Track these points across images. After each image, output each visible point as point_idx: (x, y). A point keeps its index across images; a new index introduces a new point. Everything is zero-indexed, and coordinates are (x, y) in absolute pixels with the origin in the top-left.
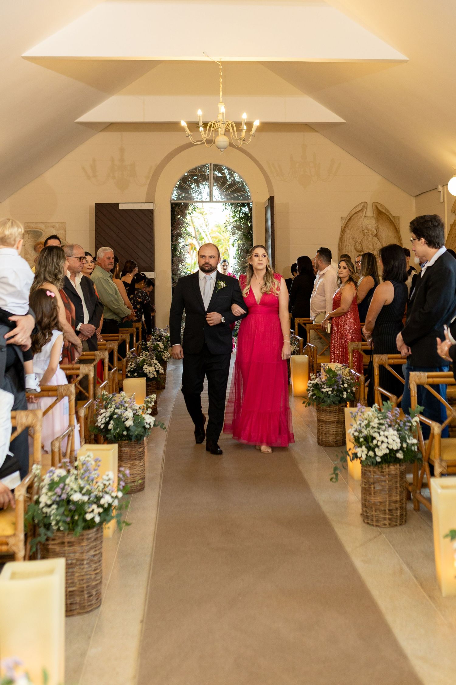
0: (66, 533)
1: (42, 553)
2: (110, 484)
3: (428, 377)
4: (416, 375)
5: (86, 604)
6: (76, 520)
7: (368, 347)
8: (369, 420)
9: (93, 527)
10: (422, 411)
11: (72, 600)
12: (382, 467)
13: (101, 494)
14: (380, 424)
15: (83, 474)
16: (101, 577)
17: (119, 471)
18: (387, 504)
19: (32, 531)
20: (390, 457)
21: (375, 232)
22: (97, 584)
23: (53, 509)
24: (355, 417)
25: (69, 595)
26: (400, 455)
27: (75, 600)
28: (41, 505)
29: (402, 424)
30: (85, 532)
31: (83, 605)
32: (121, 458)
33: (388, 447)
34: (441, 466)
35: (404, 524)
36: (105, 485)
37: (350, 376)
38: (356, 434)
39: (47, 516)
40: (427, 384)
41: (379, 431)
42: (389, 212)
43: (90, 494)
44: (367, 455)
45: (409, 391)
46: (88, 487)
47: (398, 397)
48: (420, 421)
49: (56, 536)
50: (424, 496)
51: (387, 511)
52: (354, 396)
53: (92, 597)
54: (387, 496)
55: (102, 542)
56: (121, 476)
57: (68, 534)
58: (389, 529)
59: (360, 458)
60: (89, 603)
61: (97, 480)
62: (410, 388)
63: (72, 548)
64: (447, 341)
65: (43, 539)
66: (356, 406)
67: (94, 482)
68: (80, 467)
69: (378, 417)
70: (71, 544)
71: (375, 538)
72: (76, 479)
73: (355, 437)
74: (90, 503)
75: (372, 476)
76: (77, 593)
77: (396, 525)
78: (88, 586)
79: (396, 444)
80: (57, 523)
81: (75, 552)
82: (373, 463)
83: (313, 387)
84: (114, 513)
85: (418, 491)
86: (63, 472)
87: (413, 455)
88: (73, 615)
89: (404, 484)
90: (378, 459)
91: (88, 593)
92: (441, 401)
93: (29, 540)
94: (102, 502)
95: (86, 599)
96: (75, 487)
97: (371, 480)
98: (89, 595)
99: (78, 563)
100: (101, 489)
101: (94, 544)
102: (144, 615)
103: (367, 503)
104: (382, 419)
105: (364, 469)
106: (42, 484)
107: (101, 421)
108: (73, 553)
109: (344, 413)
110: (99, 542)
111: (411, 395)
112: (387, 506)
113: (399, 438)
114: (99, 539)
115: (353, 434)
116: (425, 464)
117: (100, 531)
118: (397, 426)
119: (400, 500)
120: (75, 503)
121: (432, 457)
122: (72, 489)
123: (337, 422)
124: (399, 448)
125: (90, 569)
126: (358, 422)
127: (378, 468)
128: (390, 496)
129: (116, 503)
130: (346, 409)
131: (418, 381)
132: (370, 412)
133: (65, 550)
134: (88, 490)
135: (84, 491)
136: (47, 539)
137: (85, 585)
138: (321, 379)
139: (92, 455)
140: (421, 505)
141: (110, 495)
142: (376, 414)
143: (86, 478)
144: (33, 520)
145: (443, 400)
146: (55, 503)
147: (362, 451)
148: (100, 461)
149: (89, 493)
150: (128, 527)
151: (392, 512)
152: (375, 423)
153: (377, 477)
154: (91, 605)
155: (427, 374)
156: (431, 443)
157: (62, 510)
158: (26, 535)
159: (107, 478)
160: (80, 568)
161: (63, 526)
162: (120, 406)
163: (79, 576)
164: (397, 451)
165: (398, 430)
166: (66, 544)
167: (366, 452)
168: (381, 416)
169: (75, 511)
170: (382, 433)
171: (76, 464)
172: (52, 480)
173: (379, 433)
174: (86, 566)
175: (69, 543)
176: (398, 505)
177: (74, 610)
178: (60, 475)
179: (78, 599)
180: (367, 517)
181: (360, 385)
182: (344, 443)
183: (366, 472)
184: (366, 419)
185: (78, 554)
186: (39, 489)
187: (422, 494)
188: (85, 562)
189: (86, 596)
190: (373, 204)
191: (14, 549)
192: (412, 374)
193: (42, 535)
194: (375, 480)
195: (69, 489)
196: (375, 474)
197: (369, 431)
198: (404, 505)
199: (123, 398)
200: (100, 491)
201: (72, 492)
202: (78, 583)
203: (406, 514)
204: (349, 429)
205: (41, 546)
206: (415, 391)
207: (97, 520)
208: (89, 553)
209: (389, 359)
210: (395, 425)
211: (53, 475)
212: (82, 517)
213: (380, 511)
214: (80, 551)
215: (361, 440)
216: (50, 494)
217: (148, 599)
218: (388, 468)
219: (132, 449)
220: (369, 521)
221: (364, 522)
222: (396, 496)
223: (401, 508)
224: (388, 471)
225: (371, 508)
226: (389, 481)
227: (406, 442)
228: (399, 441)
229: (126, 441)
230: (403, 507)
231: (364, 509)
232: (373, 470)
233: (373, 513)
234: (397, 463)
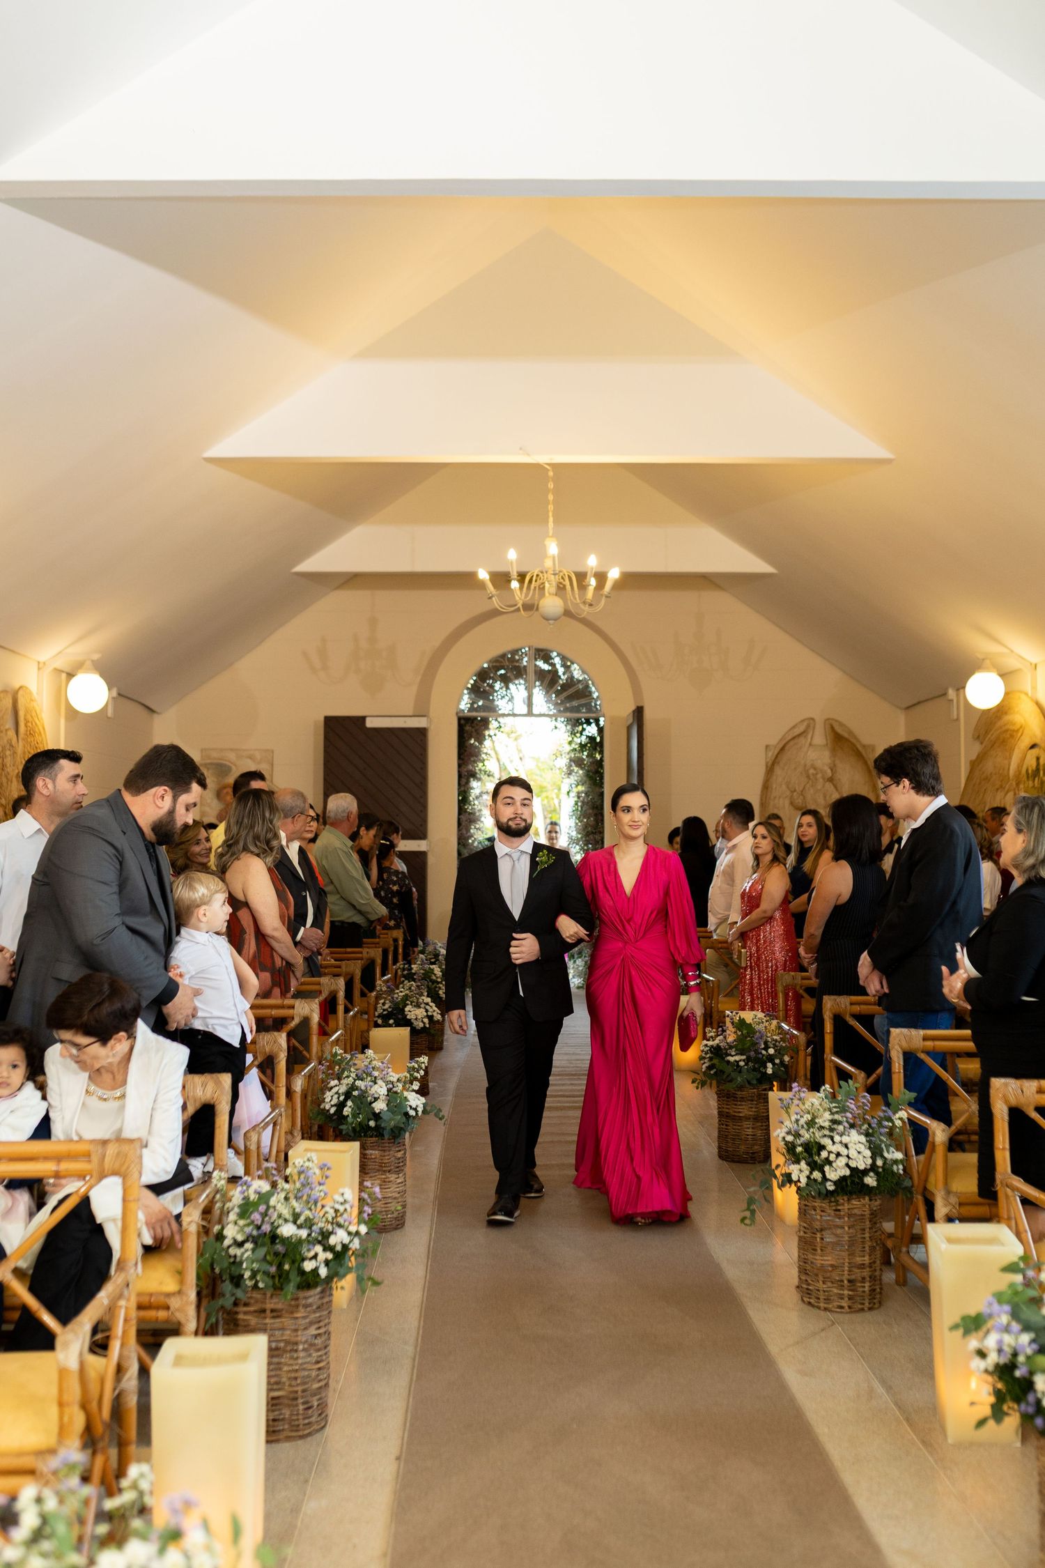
0: (269, 1295)
1: (226, 1327)
2: (346, 1210)
3: (925, 1039)
4: (901, 1032)
5: (301, 1422)
6: (286, 1270)
7: (814, 982)
8: (813, 1114)
9: (316, 1285)
10: (913, 1101)
11: (277, 1413)
12: (837, 1201)
13: (330, 1227)
14: (834, 1122)
15: (299, 1190)
16: (329, 1376)
17: (362, 1188)
18: (847, 1268)
19: (211, 1287)
20: (853, 1182)
21: (829, 773)
22: (320, 1388)
23: (247, 1251)
24: (787, 1108)
25: (273, 1403)
26: (870, 1181)
27: (281, 1414)
28: (227, 1242)
29: (874, 1122)
30: (301, 1294)
31: (296, 1423)
32: (364, 1170)
33: (847, 1165)
34: (947, 1203)
35: (878, 1308)
36: (336, 1211)
37: (779, 1034)
38: (790, 1138)
39: (236, 1263)
40: (922, 1052)
41: (831, 1134)
42: (855, 737)
43: (310, 1228)
44: (808, 1177)
45: (889, 1063)
46: (307, 1213)
47: (869, 1076)
48: (909, 1119)
49: (251, 1297)
50: (916, 1258)
51: (846, 1282)
52: (787, 1072)
53: (310, 1411)
54: (845, 1254)
55: (330, 1312)
56: (365, 1196)
57: (272, 1296)
58: (848, 1315)
59: (796, 1183)
60: (306, 1421)
61: (324, 1202)
62: (890, 1058)
63: (278, 1320)
64: (961, 971)
65: (228, 1302)
66: (791, 1089)
67: (319, 1205)
68: (296, 1177)
69: (830, 1110)
70: (276, 1313)
71: (823, 1330)
72: (286, 1199)
73: (787, 1143)
74: (311, 1241)
75: (818, 1217)
76: (286, 1401)
77: (863, 1310)
78: (304, 1391)
79: (862, 1162)
80: (254, 1274)
81: (283, 1329)
82: (820, 1193)
83: (711, 1052)
84: (352, 1262)
85: (904, 1249)
86: (265, 1186)
87: (895, 1181)
88: (277, 1441)
89: (878, 1233)
91: (304, 1403)
92: (948, 1082)
93: (205, 1302)
94: (332, 1240)
95: (301, 1412)
96: (286, 1213)
97: (817, 1225)
98: (306, 1406)
99: (289, 1348)
100: (330, 1219)
101: (318, 1315)
102: (402, 1448)
103: (808, 1266)
104: (837, 1112)
105: (803, 1202)
106: (229, 1205)
107: (330, 1100)
108: (279, 1329)
109: (768, 1102)
110: (325, 1313)
111: (893, 1070)
112: (846, 1272)
113: (870, 1148)
114: (326, 1306)
115: (784, 1138)
116: (917, 1199)
117: (328, 1293)
118: (865, 1126)
119: (870, 1266)
120: (285, 1241)
121: (930, 1187)
122: (280, 1216)
123: (754, 1119)
124: (868, 1167)
125: (309, 1359)
126: (793, 1118)
127: (831, 1202)
128: (852, 1254)
129: (356, 1244)
130: (770, 1093)
131: (904, 1045)
132: (815, 1100)
133: (266, 1324)
134: (306, 1220)
135: (302, 1219)
136: (236, 1304)
137: (300, 1389)
138: (725, 1037)
139: (314, 1158)
140: (909, 1275)
141: (346, 1230)
142: (826, 1104)
143: (305, 1198)
144: (213, 1269)
145: (952, 1082)
146: (251, 1239)
147: (801, 1171)
148: (328, 1169)
149: (309, 1224)
150: (375, 1288)
151: (854, 1285)
152: (824, 1119)
153: (829, 1218)
154: (309, 1423)
155: (922, 1032)
156: (929, 1159)
157: (262, 1252)
158: (199, 1294)
159: (341, 1200)
160: (292, 1358)
161: (263, 1282)
162: (365, 1076)
163: (290, 1371)
164: (865, 1172)
165: (867, 1135)
166: (268, 1313)
167: (808, 1173)
168: (835, 1107)
169: (284, 1255)
170: (837, 1138)
171: (288, 1171)
172: (246, 1199)
173: (832, 1138)
174: (302, 1354)
175: (272, 1311)
176: (866, 1273)
177: (279, 1431)
178: (259, 1190)
179: (287, 1413)
180: (808, 1292)
181: (798, 1051)
182: (767, 1157)
183: (807, 1208)
184: (809, 1113)
185: (288, 1332)
186: (224, 1213)
187: (912, 1254)
188: (301, 1347)
189: (301, 1407)
190: (825, 723)
191: (179, 1316)
192: (895, 1032)
193: (227, 1296)
194: (824, 1223)
195: (275, 1216)
196: (823, 1214)
197: (813, 1133)
198: (877, 1273)
199: (369, 1060)
200: (329, 1222)
201: (281, 1221)
202: (287, 1384)
203: (881, 1289)
204: (775, 1130)
205: (225, 1315)
206: (899, 1064)
207: (323, 1272)
208: (308, 1332)
209: (851, 1004)
210: (863, 1125)
211: (248, 1190)
212: (297, 1265)
213: (832, 1283)
214: (293, 1327)
215: (799, 1149)
216: (241, 1222)
217: (409, 1419)
218: (848, 1204)
219: (383, 1154)
220: (812, 1301)
221: (803, 1301)
222: (864, 1256)
223: (873, 1278)
224: (849, 1209)
225: (817, 1275)
226: (849, 1228)
227: (882, 1156)
228: (868, 1153)
229: (374, 1139)
230: (875, 1277)
231: (803, 1278)
232: (821, 1207)
233: (821, 1285)
234: (865, 1194)
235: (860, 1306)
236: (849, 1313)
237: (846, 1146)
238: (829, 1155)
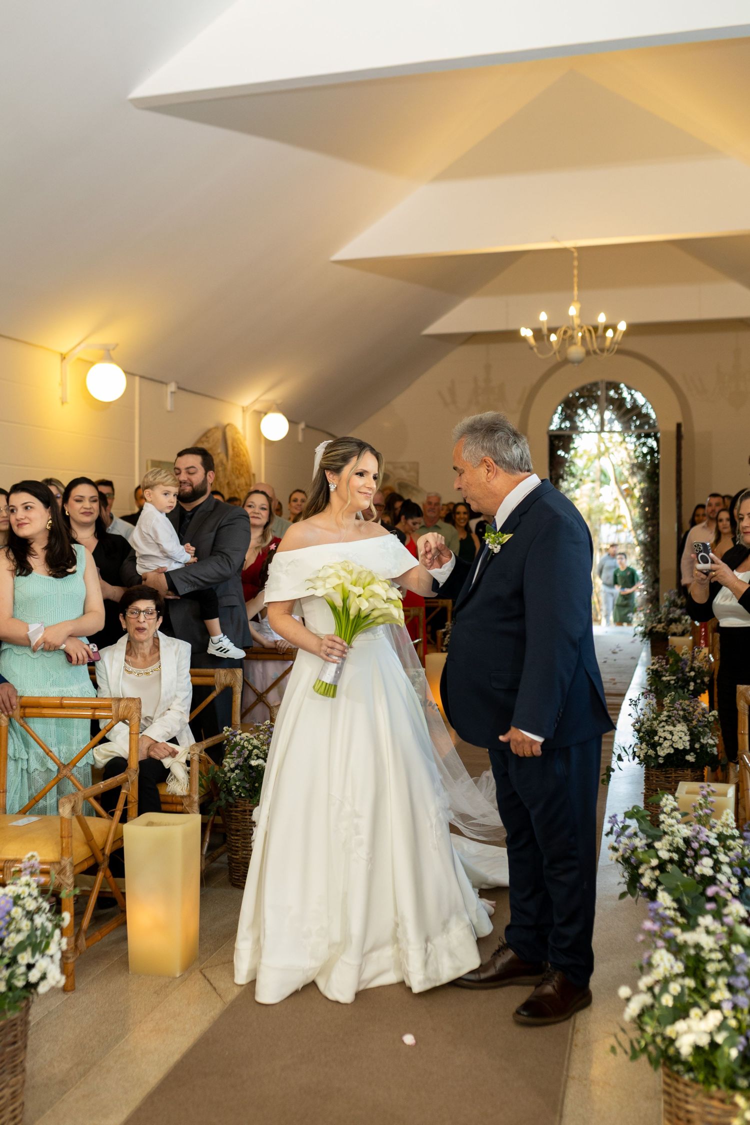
12: (666, 772)
14: (670, 717)
20: (677, 758)
26: (690, 758)
33: (672, 746)
44: (646, 754)
49: (238, 802)
57: (250, 801)
65: (223, 804)
79: (683, 745)
80: (238, 787)
82: (656, 765)
87: (710, 758)
90: (661, 761)
104: (674, 710)
113: (690, 735)
124: (689, 748)
127: (662, 771)
133: (247, 819)
146: (239, 767)
147: (642, 749)
161: (244, 794)
164: (687, 752)
165: (691, 727)
166: (248, 811)
167: (647, 751)
170: (667, 728)
178: (247, 738)
193: (223, 800)
218: (675, 773)
224: (675, 777)
227: (699, 741)
228: (687, 738)
234: (688, 767)
237: (671, 733)
238: (659, 740)
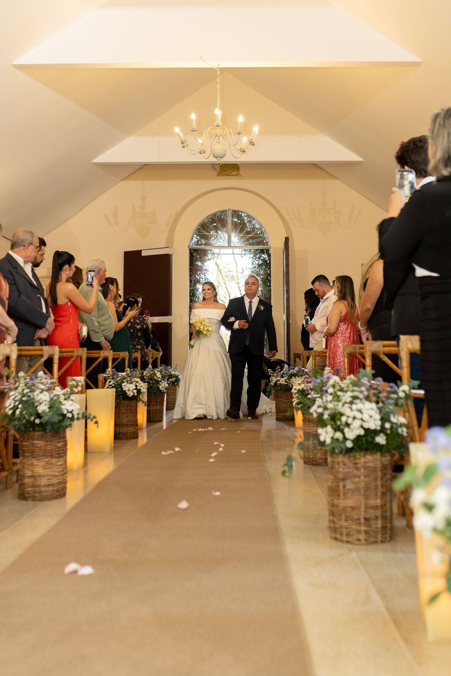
12: (355, 457)
14: (354, 398)
18: (363, 510)
20: (367, 441)
26: (380, 439)
29: (384, 396)
33: (362, 427)
41: (351, 406)
44: (332, 438)
51: (362, 520)
54: (362, 498)
69: (352, 390)
75: (341, 470)
77: (376, 542)
79: (373, 422)
82: (341, 450)
90: (349, 444)
97: (340, 476)
103: (334, 509)
112: (362, 513)
113: (381, 415)
119: (382, 506)
124: (379, 429)
127: (350, 457)
128: (367, 497)
147: (327, 433)
151: (369, 523)
152: (348, 398)
153: (349, 470)
164: (376, 433)
167: (332, 434)
170: (354, 408)
176: (378, 513)
180: (336, 530)
183: (333, 464)
192: (403, 338)
196: (345, 467)
198: (388, 513)
203: (391, 526)
213: (352, 520)
215: (327, 417)
218: (363, 457)
219: (46, 443)
220: (338, 536)
221: (332, 537)
222: (376, 499)
223: (384, 518)
224: (365, 463)
225: (340, 515)
226: (365, 477)
227: (390, 421)
228: (378, 417)
229: (40, 433)
230: (386, 517)
231: (331, 518)
232: (343, 462)
233: (344, 523)
234: (377, 451)
235: (374, 540)
236: (366, 544)
237: (360, 411)
238: (347, 420)
